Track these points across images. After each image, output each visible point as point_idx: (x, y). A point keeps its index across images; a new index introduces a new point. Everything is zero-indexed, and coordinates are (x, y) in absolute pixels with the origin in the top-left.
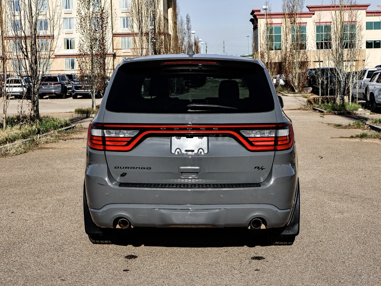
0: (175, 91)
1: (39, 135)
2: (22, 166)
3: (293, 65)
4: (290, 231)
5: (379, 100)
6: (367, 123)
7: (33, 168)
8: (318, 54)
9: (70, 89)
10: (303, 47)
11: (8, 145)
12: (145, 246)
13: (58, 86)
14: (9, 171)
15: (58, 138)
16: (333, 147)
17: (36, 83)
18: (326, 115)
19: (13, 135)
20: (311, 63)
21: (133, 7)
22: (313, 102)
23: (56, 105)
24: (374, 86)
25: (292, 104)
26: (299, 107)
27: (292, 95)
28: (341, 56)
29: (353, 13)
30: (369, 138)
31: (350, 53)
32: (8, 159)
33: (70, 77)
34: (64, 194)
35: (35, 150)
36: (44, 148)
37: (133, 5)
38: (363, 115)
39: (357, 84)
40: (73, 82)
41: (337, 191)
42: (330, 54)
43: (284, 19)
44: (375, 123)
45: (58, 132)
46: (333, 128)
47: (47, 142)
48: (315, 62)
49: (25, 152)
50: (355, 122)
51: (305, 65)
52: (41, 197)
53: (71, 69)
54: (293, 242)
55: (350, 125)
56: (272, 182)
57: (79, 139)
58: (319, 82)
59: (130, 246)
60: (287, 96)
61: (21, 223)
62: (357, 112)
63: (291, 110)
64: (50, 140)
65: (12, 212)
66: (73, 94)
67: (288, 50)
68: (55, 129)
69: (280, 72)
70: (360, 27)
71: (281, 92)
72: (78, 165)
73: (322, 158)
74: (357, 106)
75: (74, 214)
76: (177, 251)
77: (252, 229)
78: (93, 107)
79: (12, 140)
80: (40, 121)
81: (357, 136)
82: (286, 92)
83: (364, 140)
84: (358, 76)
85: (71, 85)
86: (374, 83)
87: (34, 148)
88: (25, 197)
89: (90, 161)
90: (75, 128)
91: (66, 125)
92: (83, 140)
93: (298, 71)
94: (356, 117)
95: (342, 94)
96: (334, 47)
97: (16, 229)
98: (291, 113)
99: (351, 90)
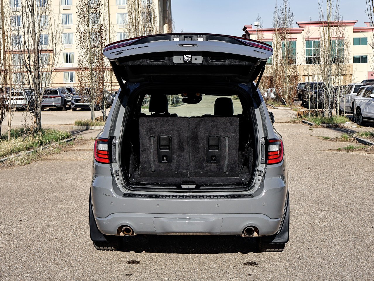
0: (171, 104)
1: (41, 146)
2: (26, 177)
3: (283, 79)
4: (280, 239)
5: (365, 113)
6: (354, 136)
7: (38, 179)
8: (307, 69)
9: (70, 101)
10: (293, 61)
11: (13, 156)
12: (146, 252)
13: (58, 99)
14: (15, 181)
15: (60, 150)
16: (321, 159)
17: (38, 97)
18: (315, 128)
19: (18, 147)
20: (301, 77)
21: (130, 23)
22: (302, 116)
23: (56, 117)
24: (361, 100)
25: (283, 117)
26: (290, 120)
27: (282, 108)
28: (329, 71)
29: (340, 30)
30: (356, 150)
31: (338, 69)
32: (13, 170)
33: (70, 90)
34: (68, 203)
35: (38, 161)
36: (47, 159)
37: (130, 21)
38: (350, 128)
39: (345, 98)
40: (72, 95)
41: (325, 201)
42: (319, 70)
43: (275, 35)
44: (361, 136)
45: (60, 144)
46: (321, 141)
47: (49, 154)
48: (304, 76)
49: (29, 163)
50: (343, 135)
51: (295, 80)
52: (46, 206)
53: (70, 82)
54: (283, 249)
55: (337, 138)
56: (263, 194)
57: (79, 150)
58: (308, 96)
59: (132, 253)
60: (277, 109)
61: (29, 231)
62: (345, 125)
63: (281, 123)
64: (52, 151)
65: (20, 220)
66: (73, 107)
67: (279, 65)
68: (57, 141)
69: (271, 86)
70: (347, 44)
71: (272, 105)
72: (80, 176)
73: (311, 169)
74: (344, 119)
75: (78, 222)
76: (175, 257)
77: (245, 237)
78: (92, 119)
79: (16, 151)
80: (42, 134)
81: (344, 149)
82: (277, 105)
83: (351, 153)
84: (345, 91)
85: (71, 98)
86: (361, 97)
87: (38, 160)
88: (31, 206)
89: (96, 174)
90: (75, 139)
91: (67, 137)
92: (83, 151)
93: (288, 85)
94: (344, 130)
95: (330, 107)
96: (322, 63)
97: (24, 236)
98: (282, 126)
99: (339, 104)
